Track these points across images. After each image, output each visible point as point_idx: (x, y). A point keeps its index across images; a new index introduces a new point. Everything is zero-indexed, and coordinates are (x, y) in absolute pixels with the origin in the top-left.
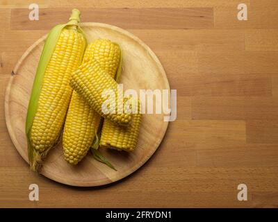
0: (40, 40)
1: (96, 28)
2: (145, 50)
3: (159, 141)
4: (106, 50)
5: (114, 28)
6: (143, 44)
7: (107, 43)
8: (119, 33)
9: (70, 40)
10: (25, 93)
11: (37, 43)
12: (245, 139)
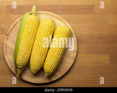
0: (18, 20)
1: (43, 13)
2: (64, 22)
3: (72, 62)
4: (49, 24)
5: (50, 13)
6: (64, 20)
7: (50, 21)
8: (53, 15)
9: (32, 20)
10: (12, 43)
11: (17, 21)
12: (109, 62)
